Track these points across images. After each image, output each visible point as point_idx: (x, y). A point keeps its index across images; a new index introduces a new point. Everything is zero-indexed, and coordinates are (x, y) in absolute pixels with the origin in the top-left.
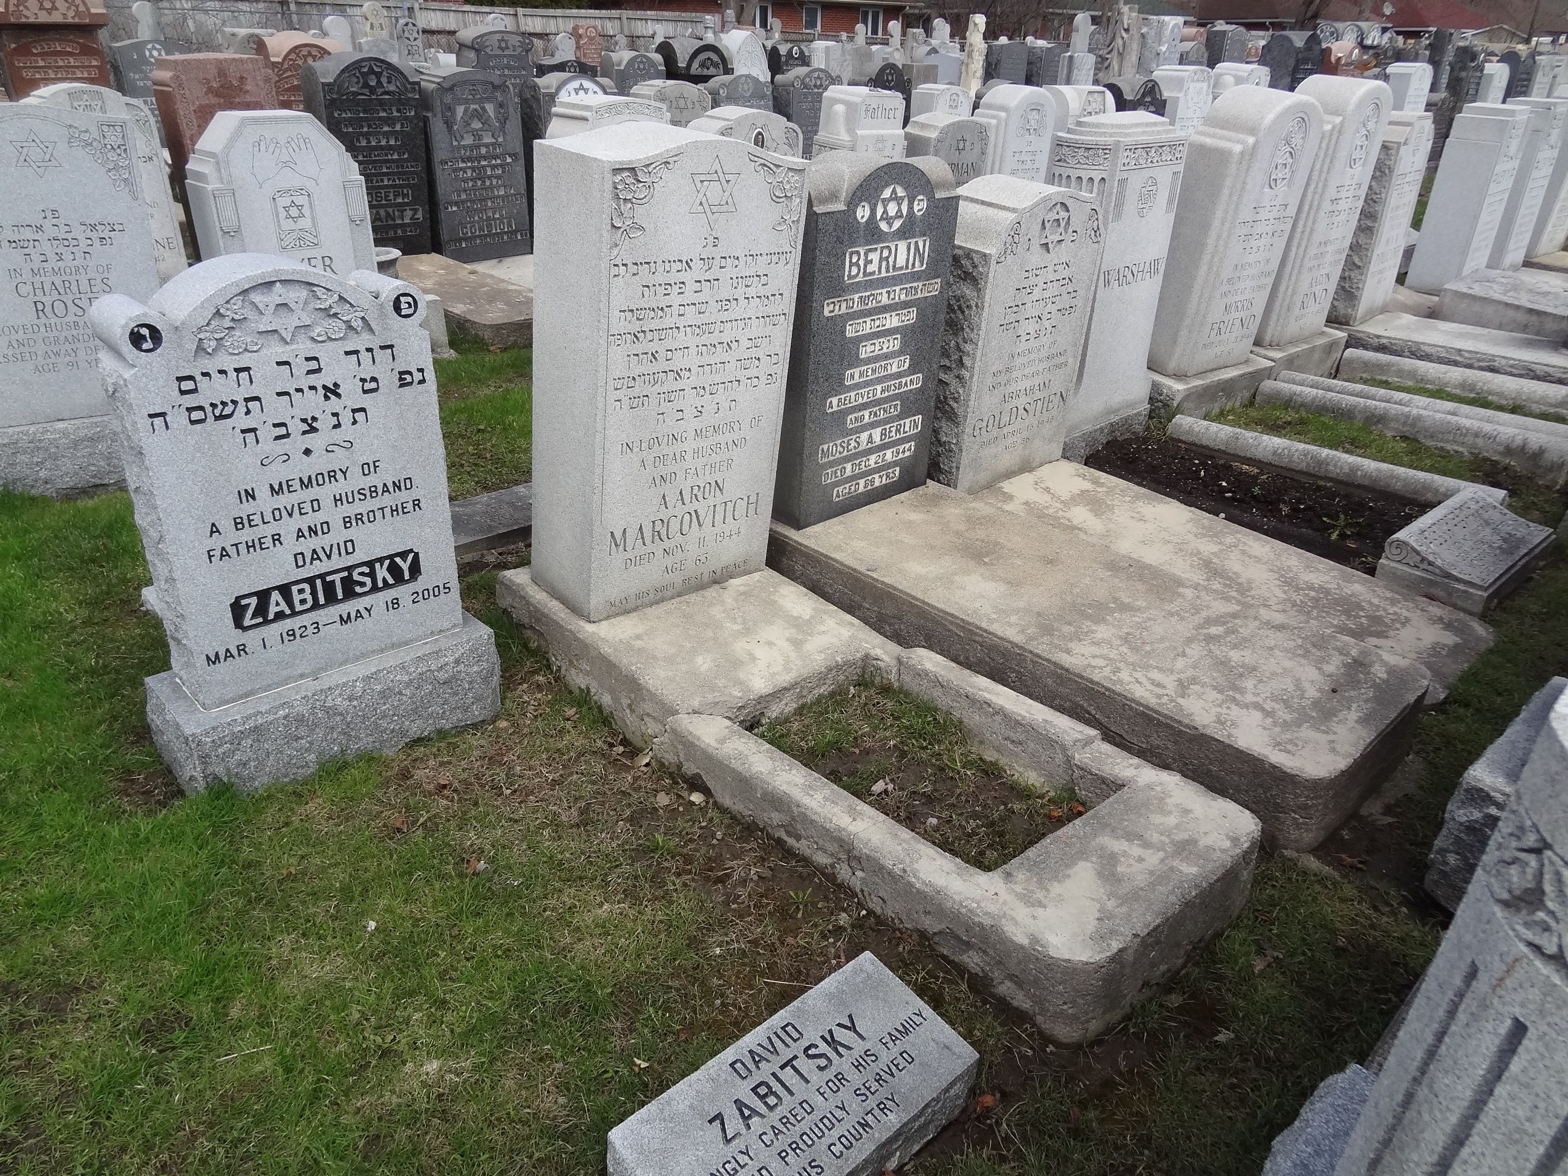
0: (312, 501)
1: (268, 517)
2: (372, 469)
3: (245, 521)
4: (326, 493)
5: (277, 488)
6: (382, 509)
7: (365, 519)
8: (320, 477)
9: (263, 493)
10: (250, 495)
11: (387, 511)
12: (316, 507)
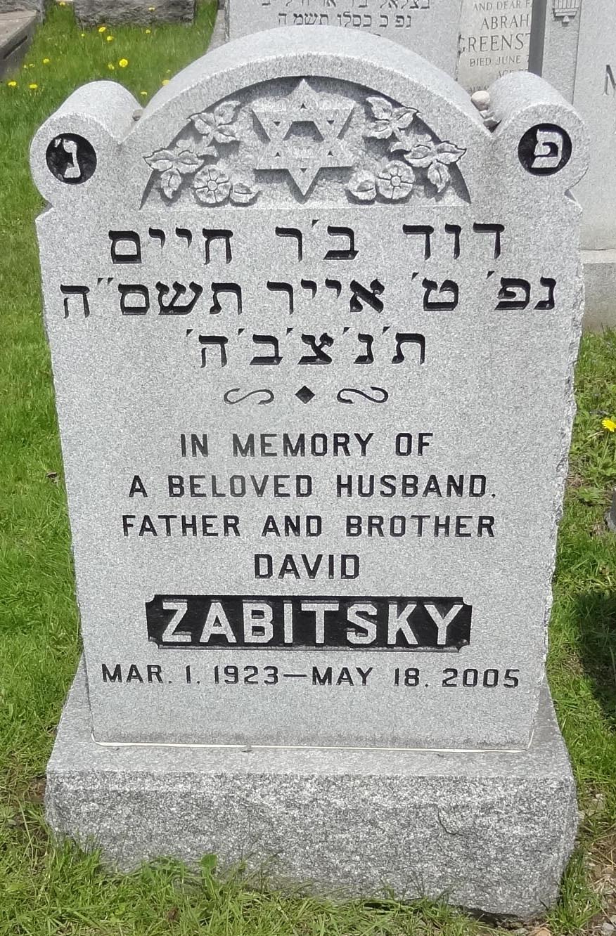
0: (299, 478)
1: (223, 487)
2: (415, 446)
3: (186, 485)
4: (325, 469)
5: (244, 443)
6: (420, 518)
7: (386, 527)
8: (319, 441)
9: (220, 446)
10: (200, 445)
11: (429, 524)
12: (304, 489)
